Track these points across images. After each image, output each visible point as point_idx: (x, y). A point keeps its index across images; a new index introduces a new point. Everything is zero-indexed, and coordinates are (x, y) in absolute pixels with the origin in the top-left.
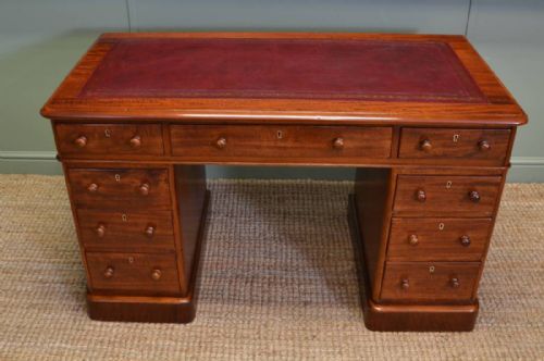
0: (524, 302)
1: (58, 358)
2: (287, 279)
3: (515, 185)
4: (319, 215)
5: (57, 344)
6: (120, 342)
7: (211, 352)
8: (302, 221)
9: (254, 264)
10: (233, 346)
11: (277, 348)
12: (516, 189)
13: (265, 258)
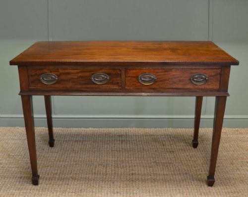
0: (239, 173)
1: (11, 196)
2: (123, 166)
3: (236, 129)
4: (139, 141)
5: (11, 191)
6: (43, 190)
7: (87, 192)
8: (131, 144)
9: (107, 160)
10: (97, 190)
11: (119, 191)
12: (237, 131)
13: (112, 158)
